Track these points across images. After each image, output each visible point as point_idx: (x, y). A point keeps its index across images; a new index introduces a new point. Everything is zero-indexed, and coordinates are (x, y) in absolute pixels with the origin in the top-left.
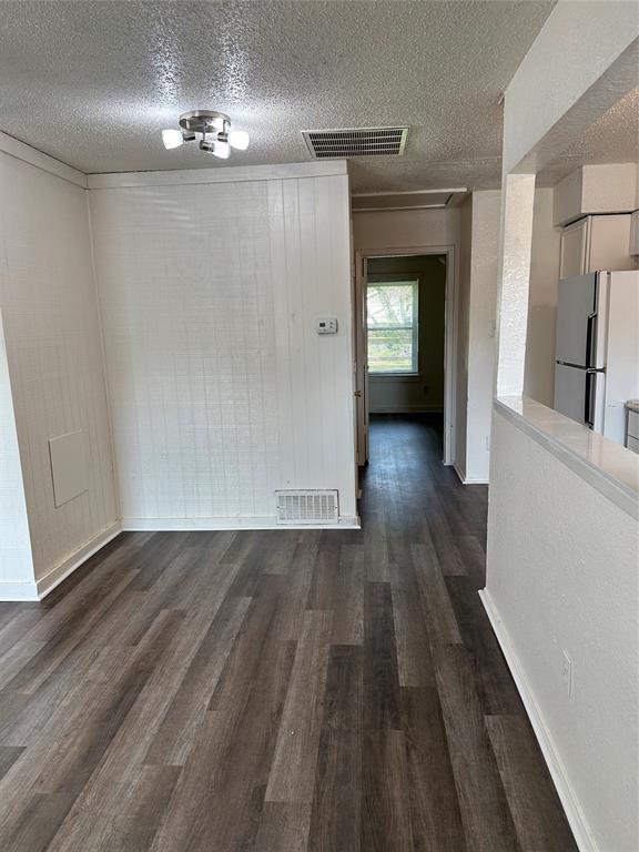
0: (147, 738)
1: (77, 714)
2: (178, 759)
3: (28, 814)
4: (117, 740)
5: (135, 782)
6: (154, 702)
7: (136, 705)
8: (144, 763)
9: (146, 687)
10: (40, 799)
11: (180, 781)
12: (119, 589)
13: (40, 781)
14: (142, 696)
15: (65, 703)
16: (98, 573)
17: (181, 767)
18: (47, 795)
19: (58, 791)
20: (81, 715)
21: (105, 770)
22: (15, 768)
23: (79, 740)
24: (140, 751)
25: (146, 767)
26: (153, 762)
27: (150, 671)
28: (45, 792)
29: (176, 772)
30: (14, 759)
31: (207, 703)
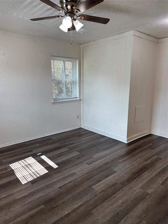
0: (143, 183)
1: (128, 170)
2: (149, 191)
3: (113, 185)
4: (136, 180)
5: (137, 191)
6: (147, 176)
7: (142, 175)
8: (141, 188)
9: (146, 172)
10: (117, 183)
11: (148, 196)
12: (146, 147)
13: (117, 180)
14: (144, 173)
15: (127, 167)
16: (142, 141)
17: (149, 194)
18: (118, 183)
19: (121, 183)
20: (129, 171)
21: (131, 185)
22: (114, 175)
23: (127, 176)
24: (140, 185)
25: (141, 189)
26: (143, 189)
27: (148, 168)
28: (118, 182)
29: (148, 194)
30: (114, 173)
31: (161, 182)
